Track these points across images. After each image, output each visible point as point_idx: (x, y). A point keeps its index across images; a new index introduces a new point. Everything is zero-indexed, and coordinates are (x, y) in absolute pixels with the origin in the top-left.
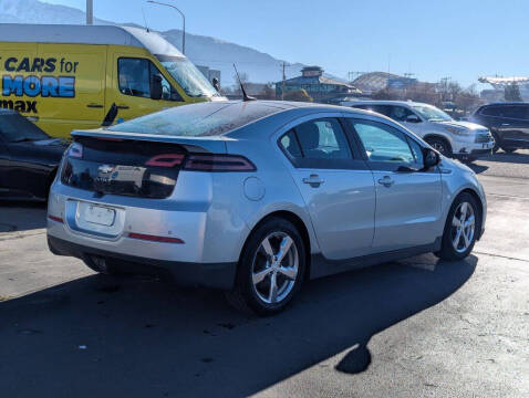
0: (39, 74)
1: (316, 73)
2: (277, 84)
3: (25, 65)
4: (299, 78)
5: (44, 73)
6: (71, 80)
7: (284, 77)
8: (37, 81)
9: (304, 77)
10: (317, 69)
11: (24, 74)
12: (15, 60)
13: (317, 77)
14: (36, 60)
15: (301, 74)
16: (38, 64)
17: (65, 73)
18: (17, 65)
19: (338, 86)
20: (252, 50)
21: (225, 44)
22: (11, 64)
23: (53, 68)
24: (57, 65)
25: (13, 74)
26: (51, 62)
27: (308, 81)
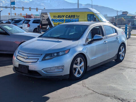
0: (72, 18)
1: (126, 13)
2: (115, 17)
3: (69, 17)
4: (121, 15)
5: (73, 18)
6: (78, 19)
7: (117, 15)
8: (72, 20)
9: (123, 14)
10: (126, 12)
11: (69, 18)
12: (67, 16)
13: (127, 14)
14: (71, 16)
15: (122, 14)
16: (72, 16)
17: (77, 18)
18: (68, 17)
19: (132, 16)
20: (108, 8)
21: (101, 7)
22: (67, 17)
23: (75, 17)
24: (75, 16)
25: (67, 18)
26: (74, 16)
27: (124, 15)
